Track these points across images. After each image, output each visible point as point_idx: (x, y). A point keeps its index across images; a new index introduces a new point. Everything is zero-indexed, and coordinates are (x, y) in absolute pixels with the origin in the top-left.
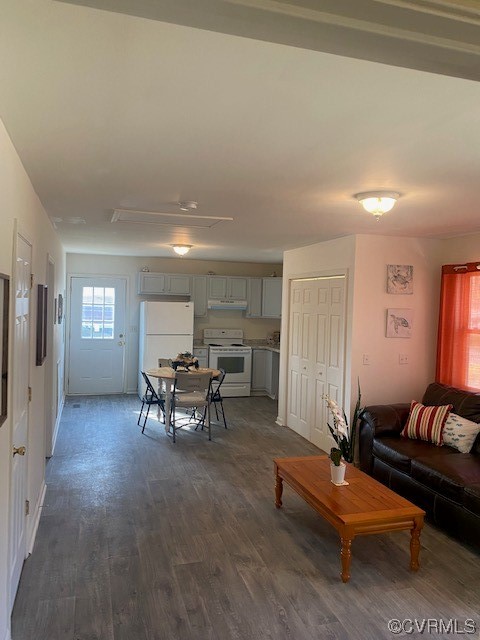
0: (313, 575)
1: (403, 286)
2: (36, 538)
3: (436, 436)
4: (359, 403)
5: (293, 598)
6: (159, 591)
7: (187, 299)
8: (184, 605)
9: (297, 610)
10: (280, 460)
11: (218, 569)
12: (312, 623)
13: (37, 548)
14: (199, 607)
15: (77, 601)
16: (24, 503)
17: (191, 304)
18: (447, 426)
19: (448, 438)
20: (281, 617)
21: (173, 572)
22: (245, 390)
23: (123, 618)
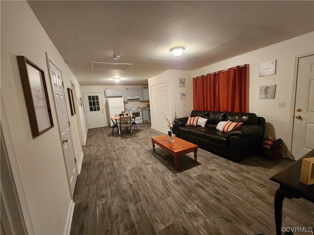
0: (168, 165)
1: (183, 84)
2: (81, 169)
3: (195, 124)
4: (176, 118)
5: (164, 172)
6: (123, 178)
7: (121, 97)
8: (131, 180)
9: (166, 175)
10: (153, 138)
11: (140, 168)
12: (171, 178)
13: (81, 172)
14: (136, 180)
15: (97, 186)
16: (74, 159)
17: (122, 98)
18: (198, 120)
19: (198, 124)
20: (161, 178)
21: (127, 171)
22: (141, 121)
23: (113, 188)
